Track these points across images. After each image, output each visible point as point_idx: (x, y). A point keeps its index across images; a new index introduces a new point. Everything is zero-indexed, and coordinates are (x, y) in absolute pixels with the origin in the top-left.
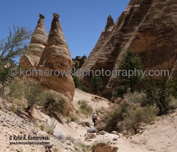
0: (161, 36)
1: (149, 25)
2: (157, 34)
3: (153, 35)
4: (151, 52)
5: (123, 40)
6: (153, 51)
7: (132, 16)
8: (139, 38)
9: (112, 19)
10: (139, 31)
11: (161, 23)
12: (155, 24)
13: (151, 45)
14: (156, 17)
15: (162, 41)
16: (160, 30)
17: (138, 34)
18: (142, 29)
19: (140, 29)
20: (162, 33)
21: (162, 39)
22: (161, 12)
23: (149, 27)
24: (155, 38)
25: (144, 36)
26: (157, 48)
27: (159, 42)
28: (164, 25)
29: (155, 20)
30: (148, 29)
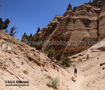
5: (45, 39)
7: (49, 30)
9: (40, 29)
14: (58, 33)
22: (60, 32)
30: (56, 37)
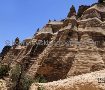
0: (56, 67)
1: (50, 60)
2: (55, 66)
3: (52, 66)
4: (50, 76)
6: (52, 75)
8: (44, 66)
10: (44, 62)
11: (56, 60)
12: (53, 60)
13: (51, 72)
15: (56, 70)
16: (56, 64)
17: (44, 63)
18: (46, 61)
19: (45, 61)
20: (57, 66)
21: (56, 69)
23: (50, 61)
24: (53, 68)
25: (47, 65)
26: (54, 74)
27: (55, 71)
28: (58, 62)
29: (53, 58)
